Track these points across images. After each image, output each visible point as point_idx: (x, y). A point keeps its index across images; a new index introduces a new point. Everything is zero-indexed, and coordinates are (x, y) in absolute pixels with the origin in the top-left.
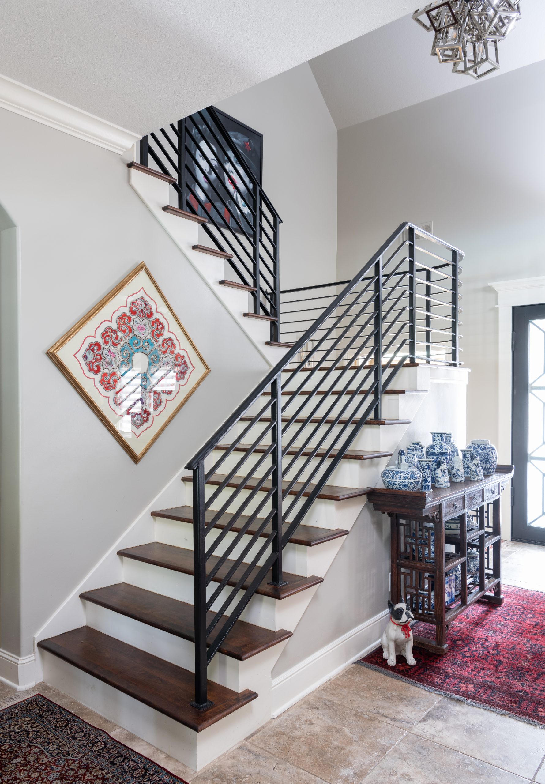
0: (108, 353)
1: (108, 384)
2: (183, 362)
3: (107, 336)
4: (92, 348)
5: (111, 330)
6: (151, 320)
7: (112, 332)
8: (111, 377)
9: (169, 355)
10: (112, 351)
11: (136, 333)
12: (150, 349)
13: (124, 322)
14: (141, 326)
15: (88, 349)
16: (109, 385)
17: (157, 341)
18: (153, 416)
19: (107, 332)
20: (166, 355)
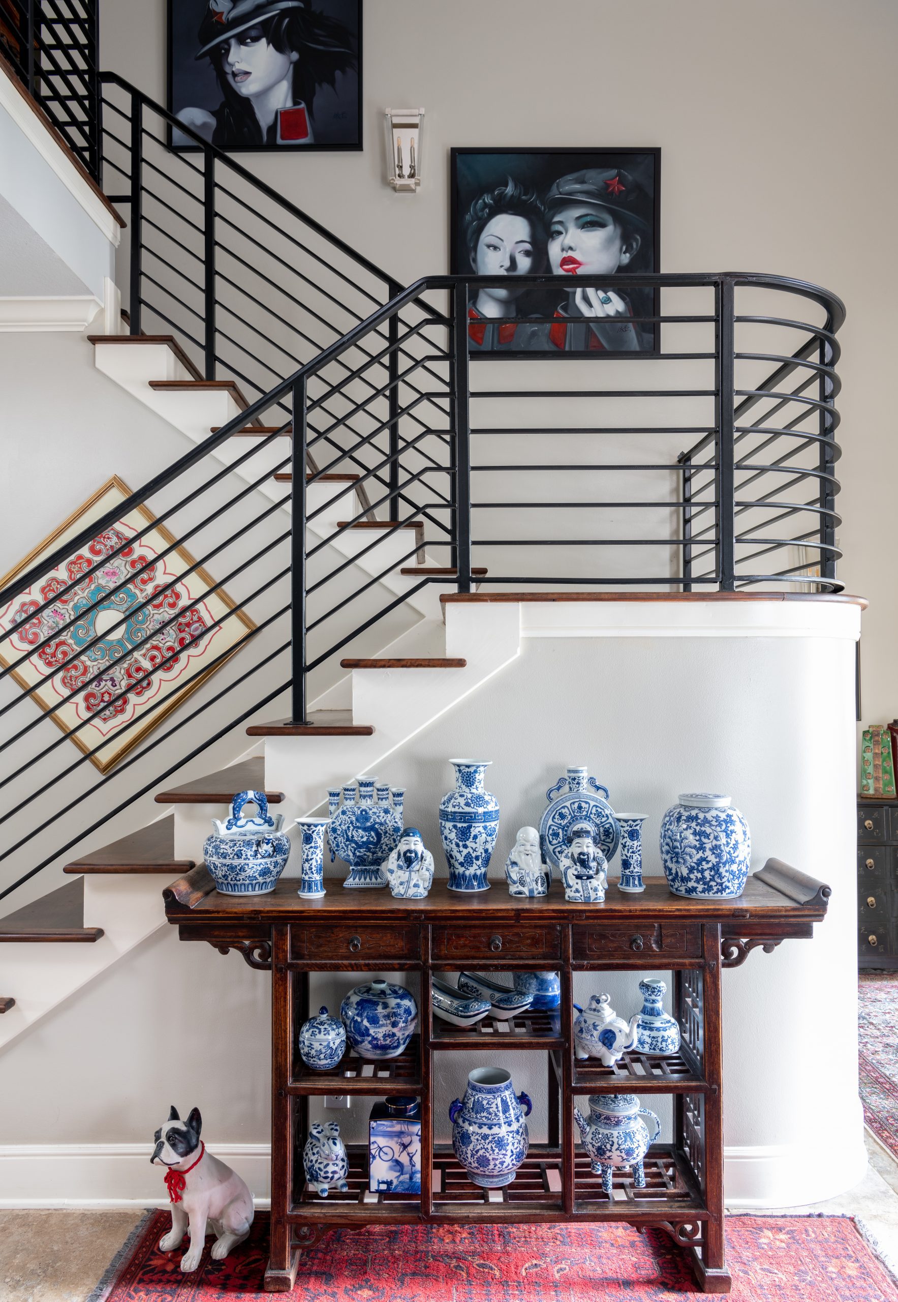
0: (51, 614)
1: (52, 658)
2: (195, 618)
3: (50, 590)
4: (25, 608)
5: (57, 582)
6: (129, 559)
7: (58, 584)
8: (56, 648)
9: (167, 609)
10: (59, 611)
11: (101, 581)
12: (129, 604)
13: (80, 568)
14: (112, 570)
15: (19, 612)
16: (54, 659)
17: (141, 590)
18: (134, 705)
19: (50, 585)
20: (162, 610)
